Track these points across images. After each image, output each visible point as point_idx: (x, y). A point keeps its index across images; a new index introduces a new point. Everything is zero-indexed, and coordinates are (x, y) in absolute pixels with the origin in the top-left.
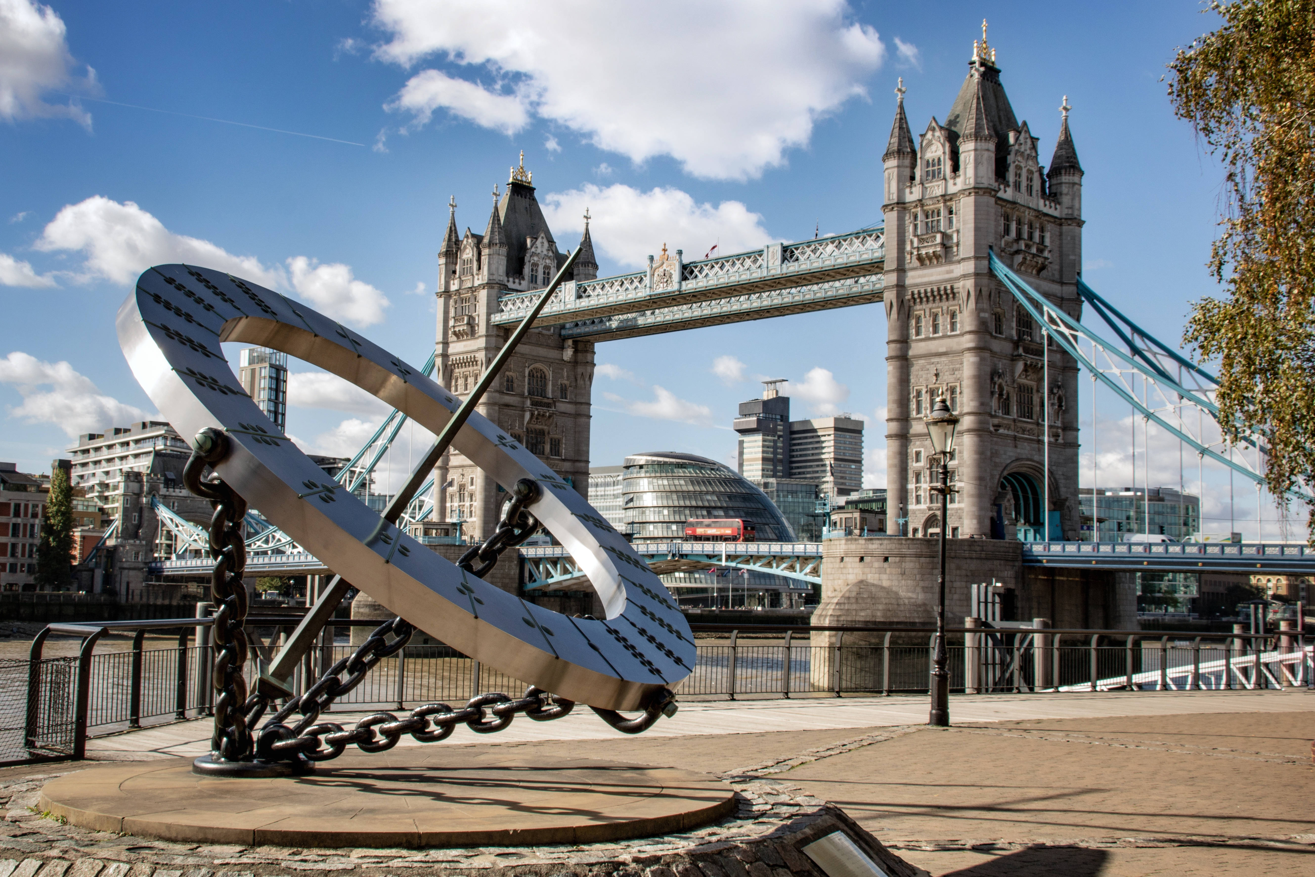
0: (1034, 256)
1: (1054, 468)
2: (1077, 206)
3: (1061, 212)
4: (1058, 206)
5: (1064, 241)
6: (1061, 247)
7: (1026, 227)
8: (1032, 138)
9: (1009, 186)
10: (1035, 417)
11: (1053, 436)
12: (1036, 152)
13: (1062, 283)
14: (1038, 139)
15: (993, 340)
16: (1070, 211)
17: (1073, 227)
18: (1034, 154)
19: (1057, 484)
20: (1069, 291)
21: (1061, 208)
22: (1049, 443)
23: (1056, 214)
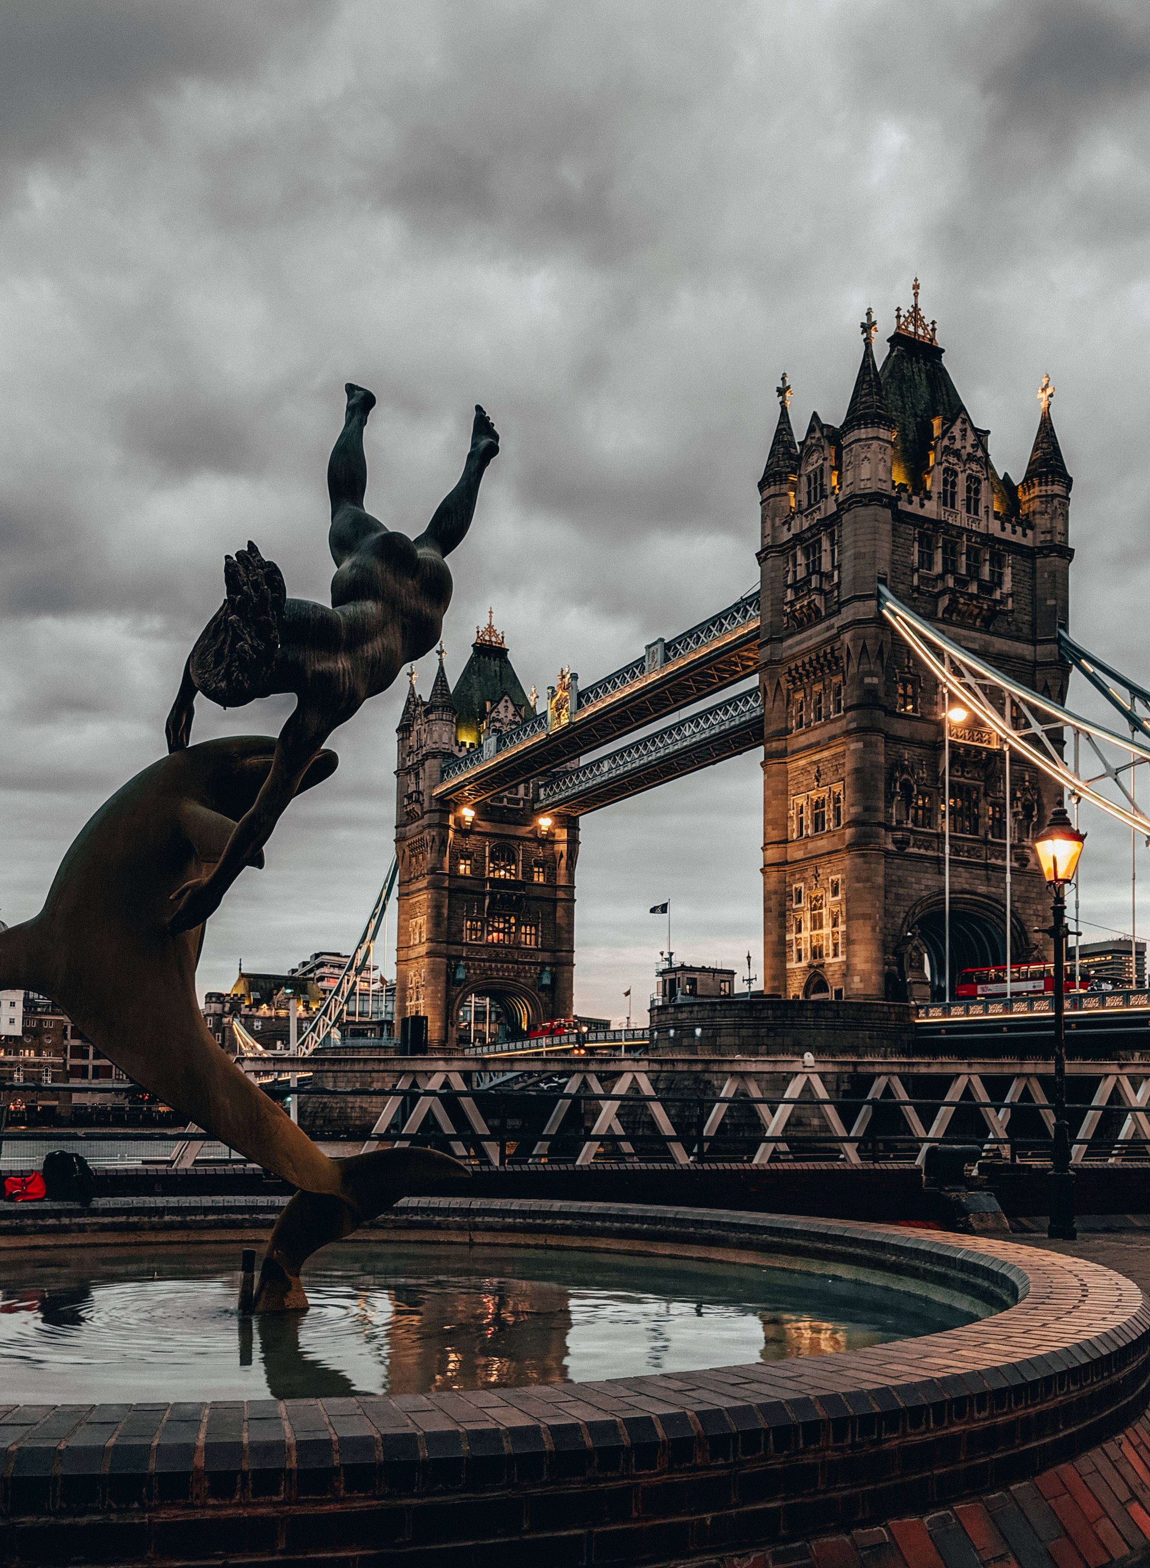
0: (972, 597)
1: (1017, 904)
2: (1060, 528)
3: (1035, 538)
4: (1028, 532)
5: (1039, 581)
6: (1033, 589)
7: (964, 557)
8: (976, 430)
9: (929, 498)
10: (982, 832)
11: (1017, 860)
12: (985, 451)
13: (1034, 642)
14: (988, 432)
15: (894, 720)
16: (1049, 537)
17: (1055, 560)
18: (980, 453)
19: (1022, 928)
20: (1047, 651)
21: (1035, 534)
22: (1013, 869)
23: (1027, 542)
